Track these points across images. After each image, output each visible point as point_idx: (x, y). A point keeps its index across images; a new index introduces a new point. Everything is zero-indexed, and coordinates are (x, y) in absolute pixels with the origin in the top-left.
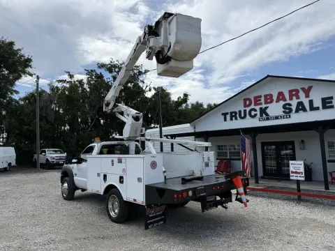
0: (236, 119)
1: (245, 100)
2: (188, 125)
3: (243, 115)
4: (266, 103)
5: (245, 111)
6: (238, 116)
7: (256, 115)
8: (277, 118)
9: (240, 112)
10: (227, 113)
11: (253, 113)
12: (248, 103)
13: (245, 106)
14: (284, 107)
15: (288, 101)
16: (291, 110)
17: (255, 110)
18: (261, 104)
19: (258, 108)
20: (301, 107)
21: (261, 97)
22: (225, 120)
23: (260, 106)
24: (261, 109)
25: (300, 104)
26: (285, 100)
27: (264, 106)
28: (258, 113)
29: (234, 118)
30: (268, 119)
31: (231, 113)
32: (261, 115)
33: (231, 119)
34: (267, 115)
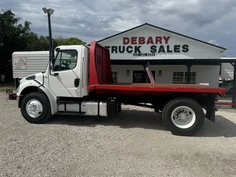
0: (116, 52)
1: (125, 39)
3: (122, 50)
4: (140, 43)
5: (124, 47)
6: (118, 50)
7: (132, 51)
8: (146, 55)
9: (120, 47)
10: (109, 47)
12: (126, 41)
13: (124, 43)
14: (152, 48)
15: (155, 44)
16: (156, 50)
17: (131, 48)
18: (136, 43)
20: (162, 50)
21: (136, 38)
23: (136, 45)
24: (136, 47)
25: (162, 47)
26: (152, 43)
27: (138, 45)
28: (134, 49)
29: (114, 52)
30: (140, 55)
31: (113, 47)
32: (136, 52)
33: (112, 52)
34: (139, 52)
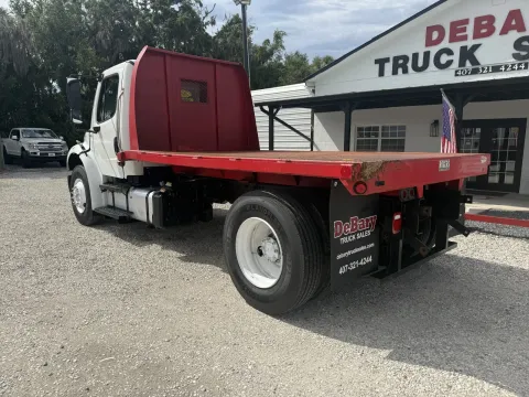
0: (405, 71)
1: (430, 30)
2: (302, 86)
3: (420, 64)
4: (477, 35)
5: (427, 55)
6: (409, 65)
7: (449, 63)
8: (496, 69)
9: (416, 56)
10: (387, 60)
11: (444, 59)
12: (435, 35)
13: (429, 42)
14: (517, 44)
17: (450, 52)
18: (465, 38)
19: (456, 47)
21: (467, 21)
22: (381, 73)
23: (463, 43)
24: (463, 49)
26: (522, 29)
27: (470, 43)
28: (456, 58)
29: (400, 70)
30: (475, 72)
31: (396, 59)
32: (462, 64)
33: (395, 72)
34: (475, 62)
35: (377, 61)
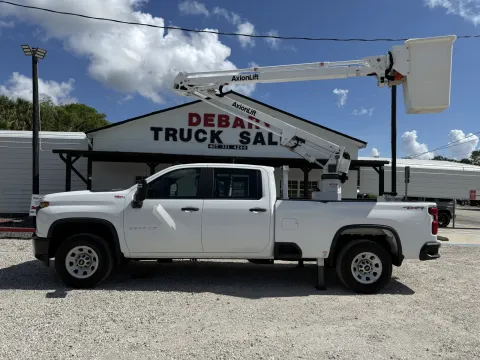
0: (175, 139)
1: (191, 115)
3: (186, 136)
4: (220, 125)
5: (190, 131)
6: (178, 135)
7: (205, 139)
8: (231, 147)
9: (182, 130)
10: (161, 129)
11: (201, 136)
12: (195, 120)
13: (191, 123)
14: (241, 135)
15: (247, 129)
16: (249, 140)
17: (205, 133)
18: (213, 125)
20: (259, 138)
21: (213, 115)
22: (156, 138)
23: (213, 128)
24: (212, 132)
25: (259, 135)
26: (243, 127)
27: (216, 129)
28: (208, 136)
29: (171, 138)
30: (220, 147)
31: (168, 130)
32: (212, 141)
33: (167, 139)
34: (219, 141)
35: (152, 129)
